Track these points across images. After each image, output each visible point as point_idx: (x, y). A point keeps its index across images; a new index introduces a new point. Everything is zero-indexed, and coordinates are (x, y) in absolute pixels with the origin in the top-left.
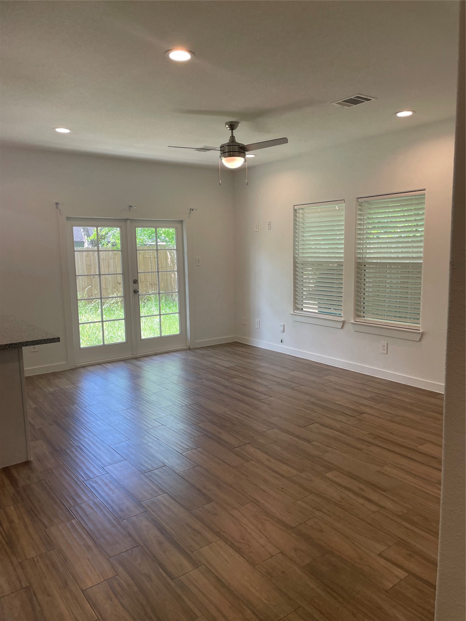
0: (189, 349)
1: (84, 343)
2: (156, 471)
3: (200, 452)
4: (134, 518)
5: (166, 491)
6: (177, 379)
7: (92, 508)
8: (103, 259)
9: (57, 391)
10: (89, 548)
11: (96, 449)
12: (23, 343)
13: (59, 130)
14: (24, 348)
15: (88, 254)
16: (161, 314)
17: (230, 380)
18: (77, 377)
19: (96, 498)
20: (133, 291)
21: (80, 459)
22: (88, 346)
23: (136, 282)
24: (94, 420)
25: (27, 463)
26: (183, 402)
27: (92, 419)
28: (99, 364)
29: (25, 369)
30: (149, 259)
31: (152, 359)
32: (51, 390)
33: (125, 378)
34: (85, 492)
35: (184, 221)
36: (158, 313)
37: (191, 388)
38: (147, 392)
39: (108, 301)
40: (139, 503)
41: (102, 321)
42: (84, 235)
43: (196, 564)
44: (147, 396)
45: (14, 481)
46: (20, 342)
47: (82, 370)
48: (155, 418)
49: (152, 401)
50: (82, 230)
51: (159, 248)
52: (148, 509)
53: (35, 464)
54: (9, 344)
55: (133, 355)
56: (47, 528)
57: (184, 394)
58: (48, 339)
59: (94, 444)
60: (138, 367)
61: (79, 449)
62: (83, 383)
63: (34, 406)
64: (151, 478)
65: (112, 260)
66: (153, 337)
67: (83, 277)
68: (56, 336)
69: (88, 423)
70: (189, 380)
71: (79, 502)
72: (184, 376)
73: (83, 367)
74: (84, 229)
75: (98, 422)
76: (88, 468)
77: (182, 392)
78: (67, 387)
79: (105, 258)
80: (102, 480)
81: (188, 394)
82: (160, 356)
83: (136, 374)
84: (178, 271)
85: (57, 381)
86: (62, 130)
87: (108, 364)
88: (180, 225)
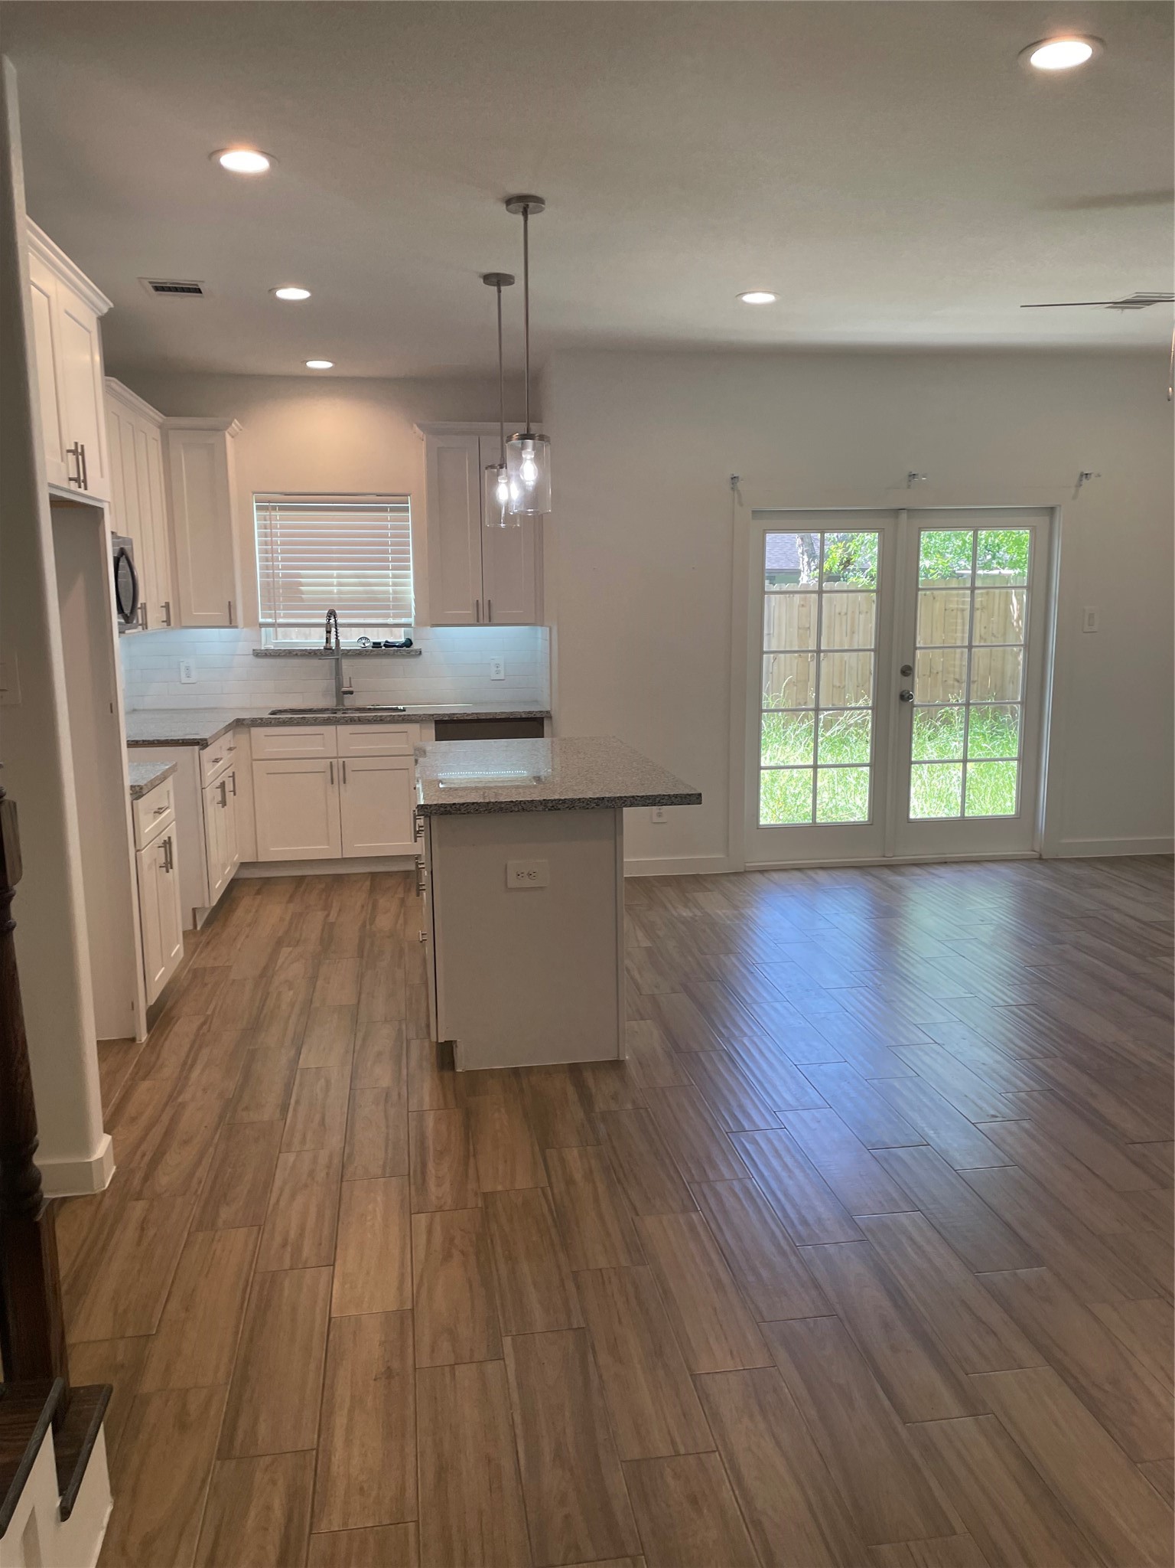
0: (1040, 859)
1: (769, 815)
2: (900, 1152)
3: (1026, 1131)
4: (832, 1250)
5: (920, 1207)
6: (992, 933)
7: (739, 1200)
8: (840, 614)
9: (697, 918)
10: (719, 1285)
11: (765, 1066)
12: (625, 799)
13: (751, 298)
14: (628, 812)
15: (805, 598)
16: (969, 757)
17: (1150, 959)
18: (744, 892)
19: (750, 1178)
20: (898, 697)
21: (725, 1080)
22: (780, 822)
23: (907, 671)
24: (768, 998)
25: (617, 1065)
26: (1000, 994)
27: (765, 995)
28: (799, 869)
29: (625, 860)
30: (959, 613)
31: (933, 874)
32: (686, 913)
33: (856, 911)
34: (728, 1159)
35: (1058, 509)
36: (959, 755)
37: (1028, 963)
38: (906, 954)
39: (841, 718)
40: (848, 1217)
41: (815, 767)
42: (803, 554)
43: (972, 1406)
44: (906, 965)
45: (586, 1099)
46: (618, 795)
47: (758, 878)
48: (918, 1020)
49: (916, 979)
50: (799, 541)
51: (978, 583)
52: (870, 1237)
53: (633, 1070)
54: (598, 798)
55: (884, 857)
56: (637, 1215)
57: (1005, 974)
58: (676, 796)
59: (761, 1052)
60: (891, 887)
61: (726, 1059)
62: (756, 908)
63: (646, 943)
64: (886, 1166)
65: (862, 617)
66: (944, 816)
67: (788, 655)
68: (695, 790)
69: (756, 1002)
70: (1025, 941)
71: (711, 1177)
72: (1014, 929)
73: (762, 872)
74: (802, 539)
75: (777, 1005)
76: (741, 1106)
77: (1000, 968)
78: (720, 913)
79: (844, 611)
80: (769, 1141)
81: (1018, 975)
82: (956, 867)
83: (885, 904)
84: (1027, 647)
85: (700, 896)
86: (758, 298)
87: (821, 873)
88: (1047, 519)
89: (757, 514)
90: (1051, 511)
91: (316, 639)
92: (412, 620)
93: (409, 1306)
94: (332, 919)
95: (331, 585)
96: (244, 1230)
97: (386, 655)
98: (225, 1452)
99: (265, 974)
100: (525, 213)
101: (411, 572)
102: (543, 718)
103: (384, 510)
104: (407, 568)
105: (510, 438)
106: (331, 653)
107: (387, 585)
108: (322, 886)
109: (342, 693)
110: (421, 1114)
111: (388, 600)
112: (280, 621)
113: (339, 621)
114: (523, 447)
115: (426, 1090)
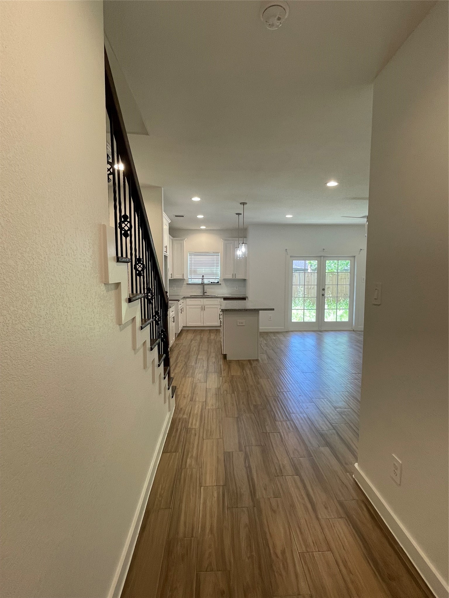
0: (353, 330)
1: (294, 320)
9: (277, 339)
14: (260, 312)
18: (288, 335)
20: (322, 295)
22: (296, 321)
23: (324, 290)
25: (257, 360)
32: (274, 338)
33: (313, 340)
35: (356, 256)
36: (336, 308)
41: (304, 309)
45: (251, 364)
46: (259, 308)
47: (291, 332)
53: (260, 361)
54: (254, 309)
55: (319, 329)
56: (259, 378)
60: (321, 335)
66: (332, 321)
68: (272, 308)
73: (292, 331)
83: (320, 339)
84: (350, 285)
85: (278, 335)
86: (289, 216)
87: (305, 332)
88: (354, 258)
89: (291, 256)
90: (354, 257)
91: (200, 281)
92: (219, 278)
93: (219, 387)
94: (202, 337)
95: (203, 270)
96: (191, 378)
97: (214, 284)
98: (191, 400)
99: (190, 345)
100: (244, 205)
101: (219, 268)
102: (246, 298)
103: (214, 255)
104: (219, 267)
105: (240, 244)
106: (203, 284)
107: (214, 270)
108: (199, 331)
109: (204, 293)
110: (220, 365)
111: (214, 273)
112: (192, 277)
113: (204, 278)
114: (242, 245)
115: (221, 362)
